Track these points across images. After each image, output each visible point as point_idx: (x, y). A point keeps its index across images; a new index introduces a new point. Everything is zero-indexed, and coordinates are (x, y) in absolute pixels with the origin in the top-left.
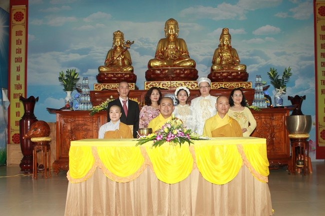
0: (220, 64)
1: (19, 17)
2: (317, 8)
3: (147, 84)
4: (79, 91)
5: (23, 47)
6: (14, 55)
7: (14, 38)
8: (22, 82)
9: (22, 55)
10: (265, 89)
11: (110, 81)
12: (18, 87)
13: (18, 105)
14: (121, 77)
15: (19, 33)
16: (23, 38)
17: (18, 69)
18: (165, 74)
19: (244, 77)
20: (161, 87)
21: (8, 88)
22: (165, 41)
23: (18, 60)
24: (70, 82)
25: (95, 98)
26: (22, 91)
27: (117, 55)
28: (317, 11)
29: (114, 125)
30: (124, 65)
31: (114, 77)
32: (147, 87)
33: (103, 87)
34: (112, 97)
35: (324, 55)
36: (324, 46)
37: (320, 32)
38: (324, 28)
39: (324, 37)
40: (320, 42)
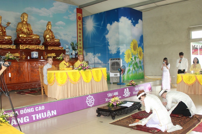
2: (78, 17)
3: (21, 46)
14: (8, 42)
18: (30, 41)
20: (28, 48)
28: (78, 18)
30: (5, 35)
31: (4, 41)
32: (21, 48)
34: (9, 52)
35: (80, 36)
36: (80, 33)
37: (79, 27)
38: (80, 25)
39: (80, 29)
40: (79, 31)
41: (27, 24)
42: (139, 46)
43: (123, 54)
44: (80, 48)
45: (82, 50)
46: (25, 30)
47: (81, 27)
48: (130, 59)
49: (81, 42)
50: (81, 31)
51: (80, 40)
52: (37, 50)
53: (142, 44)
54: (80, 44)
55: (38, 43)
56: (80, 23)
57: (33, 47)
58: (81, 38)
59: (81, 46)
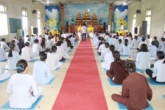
0: (93, 18)
1: (62, 9)
2: (110, 8)
4: (74, 21)
5: (63, 14)
6: (62, 15)
7: (62, 12)
8: (63, 19)
9: (63, 15)
10: (99, 21)
11: (78, 20)
12: (63, 20)
13: (63, 23)
15: (62, 11)
16: (63, 12)
17: (63, 17)
19: (97, 20)
21: (61, 20)
22: (86, 13)
23: (62, 16)
24: (73, 20)
25: (76, 22)
26: (63, 21)
27: (79, 16)
29: (80, 26)
30: (80, 18)
32: (83, 21)
33: (77, 21)
35: (110, 16)
36: (110, 14)
37: (110, 12)
38: (111, 11)
39: (111, 13)
40: (110, 13)
41: (88, 14)
42: (124, 20)
43: (116, 23)
44: (110, 20)
45: (111, 21)
46: (86, 16)
47: (111, 12)
48: (118, 25)
49: (111, 18)
50: (111, 14)
51: (110, 17)
52: (87, 22)
53: (127, 19)
54: (110, 19)
55: (89, 19)
56: (111, 10)
57: (86, 21)
58: (111, 16)
59: (111, 19)
